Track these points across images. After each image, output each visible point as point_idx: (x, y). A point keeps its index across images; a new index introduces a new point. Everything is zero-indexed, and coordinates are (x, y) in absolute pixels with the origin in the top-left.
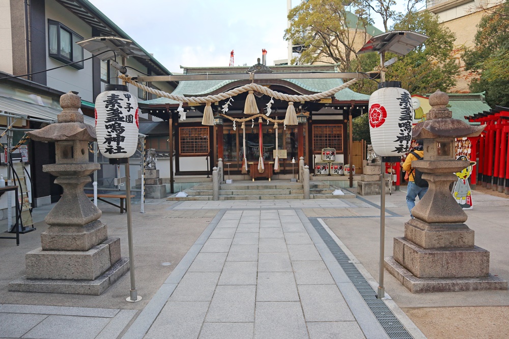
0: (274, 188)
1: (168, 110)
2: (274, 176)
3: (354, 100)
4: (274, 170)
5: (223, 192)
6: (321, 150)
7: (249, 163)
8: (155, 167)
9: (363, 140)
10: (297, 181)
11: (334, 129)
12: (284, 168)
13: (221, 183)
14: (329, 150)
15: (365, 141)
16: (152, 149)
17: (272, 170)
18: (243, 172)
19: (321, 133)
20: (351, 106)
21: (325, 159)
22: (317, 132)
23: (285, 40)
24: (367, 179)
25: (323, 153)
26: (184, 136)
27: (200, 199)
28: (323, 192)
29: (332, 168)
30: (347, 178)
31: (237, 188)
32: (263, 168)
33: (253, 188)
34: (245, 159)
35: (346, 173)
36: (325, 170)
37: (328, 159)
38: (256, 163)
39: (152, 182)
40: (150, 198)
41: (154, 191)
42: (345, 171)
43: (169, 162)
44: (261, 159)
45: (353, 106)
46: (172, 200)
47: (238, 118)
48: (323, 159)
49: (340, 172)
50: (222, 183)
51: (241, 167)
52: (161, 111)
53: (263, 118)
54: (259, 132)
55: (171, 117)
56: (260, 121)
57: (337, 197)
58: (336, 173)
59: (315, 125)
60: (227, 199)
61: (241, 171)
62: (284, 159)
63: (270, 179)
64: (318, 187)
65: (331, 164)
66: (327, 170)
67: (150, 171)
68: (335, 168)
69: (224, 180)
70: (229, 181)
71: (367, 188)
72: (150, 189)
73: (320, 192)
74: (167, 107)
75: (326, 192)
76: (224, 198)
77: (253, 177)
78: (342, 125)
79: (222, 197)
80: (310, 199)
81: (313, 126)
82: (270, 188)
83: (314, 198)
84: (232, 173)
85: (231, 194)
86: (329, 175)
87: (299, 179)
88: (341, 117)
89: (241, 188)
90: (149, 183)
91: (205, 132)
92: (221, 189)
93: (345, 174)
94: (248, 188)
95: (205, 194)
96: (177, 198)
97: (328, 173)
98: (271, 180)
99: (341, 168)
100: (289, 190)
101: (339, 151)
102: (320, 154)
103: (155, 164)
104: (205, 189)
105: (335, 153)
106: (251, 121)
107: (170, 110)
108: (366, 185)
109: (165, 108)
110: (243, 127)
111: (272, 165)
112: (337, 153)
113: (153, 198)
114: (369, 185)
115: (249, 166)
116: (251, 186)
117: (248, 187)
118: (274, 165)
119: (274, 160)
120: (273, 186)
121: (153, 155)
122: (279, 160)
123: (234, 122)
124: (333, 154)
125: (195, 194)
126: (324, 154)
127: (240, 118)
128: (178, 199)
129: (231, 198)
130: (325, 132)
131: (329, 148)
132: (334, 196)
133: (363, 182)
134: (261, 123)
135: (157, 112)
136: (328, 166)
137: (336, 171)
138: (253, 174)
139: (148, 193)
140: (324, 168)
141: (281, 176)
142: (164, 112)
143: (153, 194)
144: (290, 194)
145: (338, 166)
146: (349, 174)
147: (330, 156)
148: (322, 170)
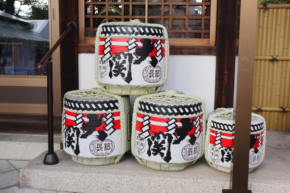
37: (119, 80)
58: (158, 159)
68: (155, 131)
93: (208, 158)
145: (167, 121)
146: (229, 165)
147: (126, 65)
148: (84, 136)
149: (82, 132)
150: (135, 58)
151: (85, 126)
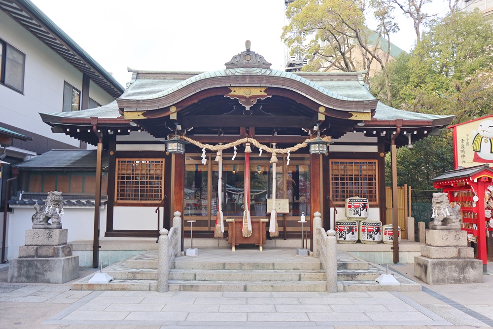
0: (271, 267)
1: (95, 128)
2: (268, 241)
3: (402, 120)
4: (268, 233)
5: (177, 273)
6: (344, 201)
7: (228, 220)
8: (59, 223)
9: (406, 185)
10: (309, 254)
11: (364, 167)
12: (285, 229)
13: (176, 256)
14: (358, 201)
15: (410, 187)
16: (55, 192)
17: (265, 232)
18: (216, 235)
19: (342, 173)
20: (395, 130)
21: (353, 216)
22: (336, 172)
23: (283, 40)
24: (435, 253)
25: (347, 205)
26: (124, 172)
27: (133, 287)
28: (359, 277)
29: (363, 230)
30: (388, 247)
31: (204, 267)
32: (250, 229)
33: (232, 266)
34: (221, 213)
35: (386, 238)
36: (353, 234)
37: (357, 216)
38: (239, 220)
39: (50, 252)
40: (43, 282)
41: (51, 269)
42: (384, 236)
43: (92, 215)
44: (247, 213)
45: (399, 129)
46: (80, 288)
47: (210, 144)
48: (348, 215)
49: (377, 237)
50: (179, 254)
51: (214, 226)
52: (84, 130)
53: (252, 146)
54: (245, 168)
55: (100, 140)
56: (248, 149)
57: (387, 288)
58: (371, 239)
59: (334, 160)
60: (184, 288)
61: (213, 232)
62: (284, 215)
63: (261, 248)
64: (349, 267)
65: (361, 224)
66: (356, 234)
67: (47, 231)
68: (369, 231)
69: (182, 250)
70: (191, 252)
71: (437, 270)
72: (43, 265)
73: (353, 276)
74: (94, 122)
75: (365, 277)
76: (178, 288)
77: (234, 244)
78: (376, 161)
79: (175, 285)
80: (338, 291)
81: (331, 161)
82: (263, 268)
83: (345, 290)
84: (198, 235)
85: (192, 277)
86: (359, 241)
87: (312, 250)
88: (374, 149)
89: (212, 267)
90: (44, 254)
91: (159, 167)
92: (175, 268)
93: (384, 240)
94: (224, 266)
95: (144, 277)
96: (90, 285)
97: (357, 239)
98: (263, 248)
99: (378, 230)
100: (297, 273)
101: (372, 203)
102: (344, 206)
103: (58, 218)
104: (147, 266)
105: (368, 205)
106: (232, 148)
107: (98, 128)
108: (435, 265)
109: (90, 124)
110: (219, 158)
111: (265, 224)
112: (371, 206)
113: (48, 282)
114: (440, 265)
115: (226, 224)
116: (230, 264)
117: (224, 264)
118: (268, 224)
119: (269, 215)
120: (269, 264)
121: (57, 203)
122: (278, 215)
123: (203, 150)
124: (364, 207)
125: (125, 277)
126: (350, 207)
127: (214, 144)
128: (91, 287)
129: (192, 288)
130: (349, 173)
131: (357, 197)
132: (382, 287)
133: (429, 260)
134: (248, 154)
135: (78, 131)
136: (357, 228)
137: (371, 236)
138: (234, 239)
139: (39, 273)
140: (351, 230)
141: (280, 243)
142: (89, 131)
143: (49, 275)
144: (300, 280)
145: (373, 227)
146: (392, 241)
147: (359, 211)
148: (347, 234)
149: (347, 232)
150: (362, 209)
151: (348, 230)
